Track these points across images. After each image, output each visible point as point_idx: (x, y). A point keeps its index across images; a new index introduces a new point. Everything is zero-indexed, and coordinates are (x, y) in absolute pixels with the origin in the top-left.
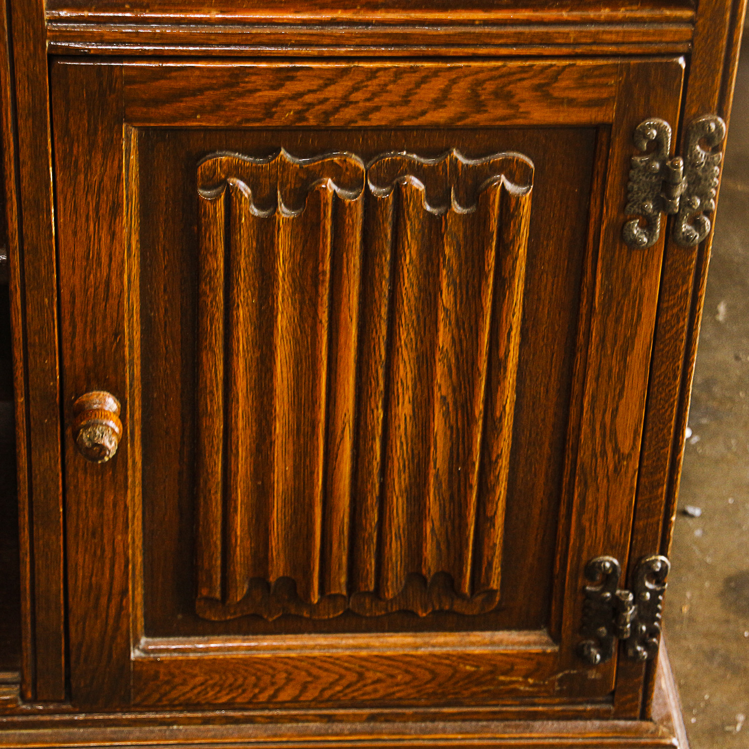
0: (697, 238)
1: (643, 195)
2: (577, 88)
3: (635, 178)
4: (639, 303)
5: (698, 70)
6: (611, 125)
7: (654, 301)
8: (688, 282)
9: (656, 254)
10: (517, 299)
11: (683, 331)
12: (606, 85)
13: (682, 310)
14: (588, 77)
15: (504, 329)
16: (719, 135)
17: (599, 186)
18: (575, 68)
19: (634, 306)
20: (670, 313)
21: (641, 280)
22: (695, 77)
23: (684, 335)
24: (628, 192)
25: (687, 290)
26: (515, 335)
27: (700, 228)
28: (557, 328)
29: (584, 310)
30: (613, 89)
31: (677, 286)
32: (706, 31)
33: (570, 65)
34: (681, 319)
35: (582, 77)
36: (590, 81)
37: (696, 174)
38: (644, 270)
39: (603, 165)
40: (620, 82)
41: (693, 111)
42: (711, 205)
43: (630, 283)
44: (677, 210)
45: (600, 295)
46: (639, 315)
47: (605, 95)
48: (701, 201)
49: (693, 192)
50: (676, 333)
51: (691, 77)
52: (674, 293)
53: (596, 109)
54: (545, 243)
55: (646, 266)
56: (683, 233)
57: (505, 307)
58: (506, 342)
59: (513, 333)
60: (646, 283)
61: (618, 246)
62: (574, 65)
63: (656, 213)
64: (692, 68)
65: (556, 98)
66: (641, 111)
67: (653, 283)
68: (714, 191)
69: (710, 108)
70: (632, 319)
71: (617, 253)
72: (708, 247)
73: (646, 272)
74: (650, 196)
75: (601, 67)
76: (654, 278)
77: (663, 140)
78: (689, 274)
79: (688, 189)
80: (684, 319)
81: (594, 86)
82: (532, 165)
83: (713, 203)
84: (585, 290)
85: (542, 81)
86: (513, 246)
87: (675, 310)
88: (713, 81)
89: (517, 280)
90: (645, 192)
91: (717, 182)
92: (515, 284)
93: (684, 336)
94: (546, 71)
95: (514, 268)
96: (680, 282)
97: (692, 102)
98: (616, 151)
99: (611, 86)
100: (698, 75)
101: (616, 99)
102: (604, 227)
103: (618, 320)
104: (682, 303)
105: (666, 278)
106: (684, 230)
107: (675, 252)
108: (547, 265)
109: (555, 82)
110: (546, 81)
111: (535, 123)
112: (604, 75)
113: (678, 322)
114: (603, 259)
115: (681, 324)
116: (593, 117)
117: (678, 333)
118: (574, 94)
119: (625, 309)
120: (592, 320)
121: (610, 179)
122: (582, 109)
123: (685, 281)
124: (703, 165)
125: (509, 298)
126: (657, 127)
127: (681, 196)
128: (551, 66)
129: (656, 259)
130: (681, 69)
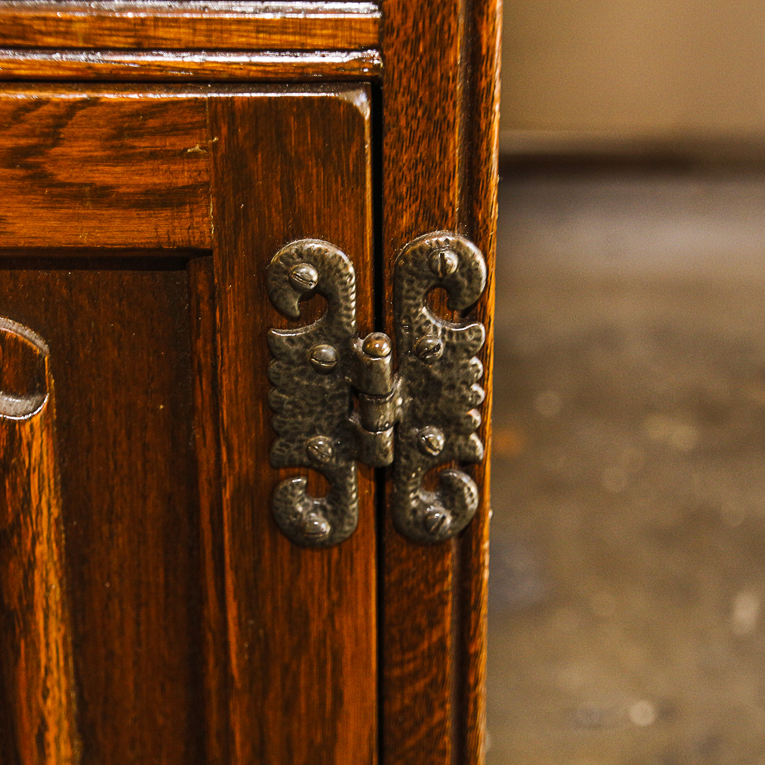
0: (448, 520)
1: (309, 420)
2: (114, 160)
3: (283, 380)
4: (334, 671)
5: (403, 122)
6: (209, 252)
7: (367, 666)
8: (440, 622)
9: (359, 556)
10: (49, 659)
11: (443, 733)
12: (182, 155)
13: (436, 685)
14: (136, 133)
15: (27, 725)
16: (470, 280)
17: (207, 398)
18: (99, 110)
19: (322, 676)
20: (409, 690)
21: (331, 616)
22: (399, 138)
23: (447, 739)
24: (272, 411)
25: (442, 641)
26: (57, 740)
27: (452, 500)
28: (161, 720)
29: (213, 683)
30: (202, 165)
31: (419, 632)
32: (410, 23)
33: (85, 103)
34: (436, 704)
35: (119, 133)
36: (143, 144)
37: (427, 373)
38: (335, 597)
39: (208, 347)
40: (215, 145)
41: (405, 221)
42: (474, 448)
43: (307, 621)
44: (390, 458)
45: (240, 650)
46: (338, 697)
47: (183, 180)
48: (447, 437)
49: (426, 415)
50: (429, 734)
51: (389, 139)
52: (414, 647)
53: (167, 213)
54: (105, 529)
55: (340, 586)
56: (414, 511)
57: (22, 677)
58: (35, 754)
59: (50, 736)
60: (345, 623)
61: (266, 537)
62: (94, 102)
63: (342, 464)
64: (388, 118)
65: (63, 185)
66: (277, 219)
67: (360, 621)
68: (475, 415)
69: (444, 216)
70: (322, 704)
71: (267, 553)
72: (479, 542)
73: (340, 597)
74: (324, 424)
75: (163, 106)
76: (361, 612)
77: (335, 289)
78: (444, 603)
79: (412, 410)
80: (442, 706)
81: (153, 155)
82: (39, 345)
83: (479, 443)
84: (209, 637)
85: (23, 142)
86: (20, 537)
87: (420, 685)
88: (444, 151)
89: (40, 616)
90: (311, 413)
91: (482, 393)
92: (36, 624)
93: (448, 742)
94: (29, 115)
95: (29, 590)
96: (423, 621)
97: (400, 199)
98: (231, 315)
99: (195, 155)
100: (406, 133)
101: (211, 189)
102: (227, 495)
103: (289, 707)
104: (434, 670)
105: (390, 610)
106: (414, 504)
107: (404, 553)
108: (116, 579)
109: (54, 145)
110: (32, 141)
111: (22, 243)
112: (174, 130)
113: (430, 712)
114: (236, 569)
115: (438, 716)
116: (162, 231)
117: (434, 735)
118: (105, 175)
119: (303, 682)
120: (231, 705)
121: (226, 381)
122: (134, 213)
123: (435, 620)
124: (441, 352)
125: (27, 655)
126: (317, 260)
127: (396, 425)
128: (39, 103)
129: (359, 570)
130: (361, 118)
